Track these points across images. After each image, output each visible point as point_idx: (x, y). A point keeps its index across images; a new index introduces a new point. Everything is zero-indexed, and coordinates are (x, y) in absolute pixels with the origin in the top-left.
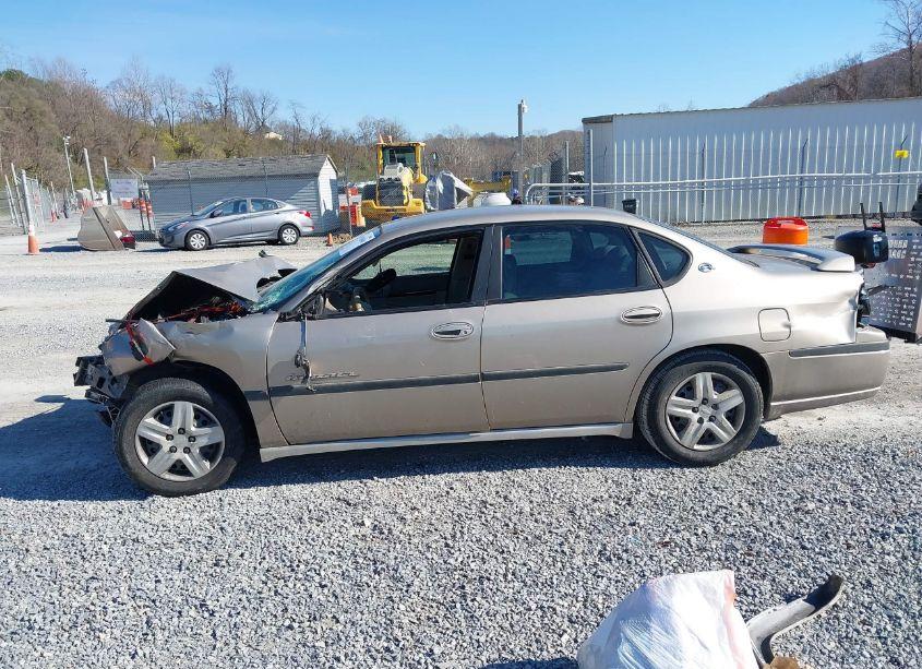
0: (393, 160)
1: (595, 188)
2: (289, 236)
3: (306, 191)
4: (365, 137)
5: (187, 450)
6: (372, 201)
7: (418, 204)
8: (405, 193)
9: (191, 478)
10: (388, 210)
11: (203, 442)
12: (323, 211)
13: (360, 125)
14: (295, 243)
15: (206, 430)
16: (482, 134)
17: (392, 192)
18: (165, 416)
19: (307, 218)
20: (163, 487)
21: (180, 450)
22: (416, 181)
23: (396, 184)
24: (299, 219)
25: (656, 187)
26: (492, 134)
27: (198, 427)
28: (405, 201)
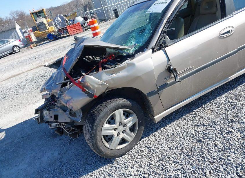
0: (38, 16)
1: (104, 8)
2: (16, 49)
3: (14, 34)
4: (14, 18)
5: (124, 132)
6: (37, 31)
7: (52, 28)
8: (46, 26)
9: (128, 143)
10: (43, 33)
11: (130, 125)
12: (21, 39)
13: (10, 14)
14: (19, 51)
15: (130, 118)
16: (49, 8)
17: (42, 27)
18: (112, 120)
19: (20, 42)
20: (119, 153)
21: (121, 133)
22: (47, 21)
23: (42, 24)
24: (17, 43)
25: (119, 4)
26: (52, 7)
27: (126, 119)
28: (47, 28)
